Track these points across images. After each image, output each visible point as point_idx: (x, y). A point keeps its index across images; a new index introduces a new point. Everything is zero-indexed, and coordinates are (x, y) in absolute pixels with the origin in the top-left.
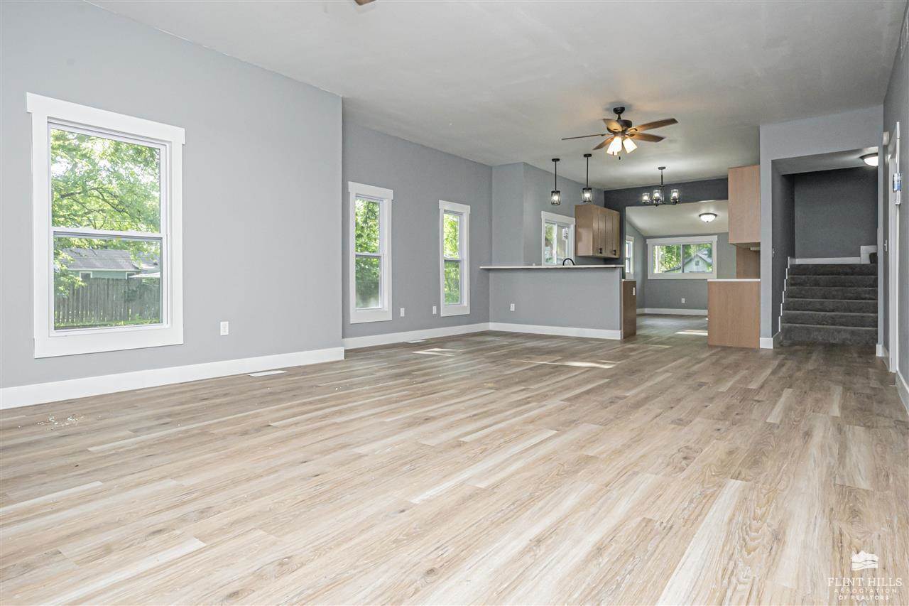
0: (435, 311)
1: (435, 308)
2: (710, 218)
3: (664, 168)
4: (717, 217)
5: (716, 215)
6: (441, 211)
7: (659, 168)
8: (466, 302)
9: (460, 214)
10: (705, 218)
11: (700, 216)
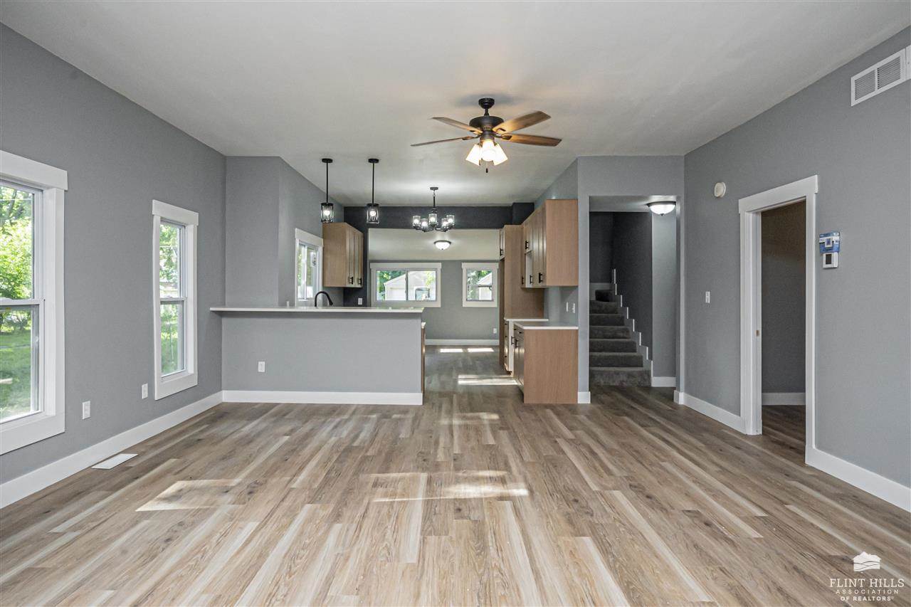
0: (145, 395)
1: (145, 388)
2: (445, 246)
3: (437, 188)
4: (452, 245)
5: (450, 243)
6: (156, 220)
7: (431, 188)
8: (191, 367)
9: (183, 226)
10: (441, 246)
11: (435, 243)
